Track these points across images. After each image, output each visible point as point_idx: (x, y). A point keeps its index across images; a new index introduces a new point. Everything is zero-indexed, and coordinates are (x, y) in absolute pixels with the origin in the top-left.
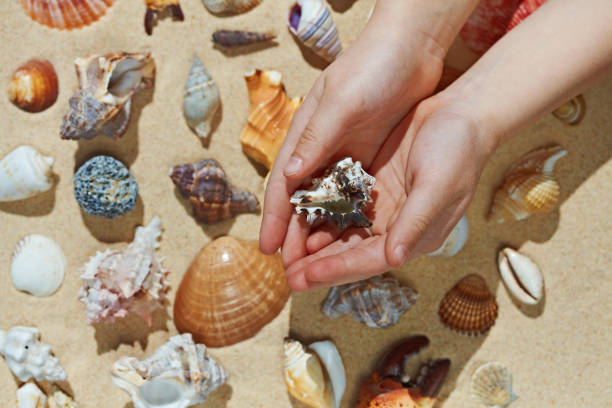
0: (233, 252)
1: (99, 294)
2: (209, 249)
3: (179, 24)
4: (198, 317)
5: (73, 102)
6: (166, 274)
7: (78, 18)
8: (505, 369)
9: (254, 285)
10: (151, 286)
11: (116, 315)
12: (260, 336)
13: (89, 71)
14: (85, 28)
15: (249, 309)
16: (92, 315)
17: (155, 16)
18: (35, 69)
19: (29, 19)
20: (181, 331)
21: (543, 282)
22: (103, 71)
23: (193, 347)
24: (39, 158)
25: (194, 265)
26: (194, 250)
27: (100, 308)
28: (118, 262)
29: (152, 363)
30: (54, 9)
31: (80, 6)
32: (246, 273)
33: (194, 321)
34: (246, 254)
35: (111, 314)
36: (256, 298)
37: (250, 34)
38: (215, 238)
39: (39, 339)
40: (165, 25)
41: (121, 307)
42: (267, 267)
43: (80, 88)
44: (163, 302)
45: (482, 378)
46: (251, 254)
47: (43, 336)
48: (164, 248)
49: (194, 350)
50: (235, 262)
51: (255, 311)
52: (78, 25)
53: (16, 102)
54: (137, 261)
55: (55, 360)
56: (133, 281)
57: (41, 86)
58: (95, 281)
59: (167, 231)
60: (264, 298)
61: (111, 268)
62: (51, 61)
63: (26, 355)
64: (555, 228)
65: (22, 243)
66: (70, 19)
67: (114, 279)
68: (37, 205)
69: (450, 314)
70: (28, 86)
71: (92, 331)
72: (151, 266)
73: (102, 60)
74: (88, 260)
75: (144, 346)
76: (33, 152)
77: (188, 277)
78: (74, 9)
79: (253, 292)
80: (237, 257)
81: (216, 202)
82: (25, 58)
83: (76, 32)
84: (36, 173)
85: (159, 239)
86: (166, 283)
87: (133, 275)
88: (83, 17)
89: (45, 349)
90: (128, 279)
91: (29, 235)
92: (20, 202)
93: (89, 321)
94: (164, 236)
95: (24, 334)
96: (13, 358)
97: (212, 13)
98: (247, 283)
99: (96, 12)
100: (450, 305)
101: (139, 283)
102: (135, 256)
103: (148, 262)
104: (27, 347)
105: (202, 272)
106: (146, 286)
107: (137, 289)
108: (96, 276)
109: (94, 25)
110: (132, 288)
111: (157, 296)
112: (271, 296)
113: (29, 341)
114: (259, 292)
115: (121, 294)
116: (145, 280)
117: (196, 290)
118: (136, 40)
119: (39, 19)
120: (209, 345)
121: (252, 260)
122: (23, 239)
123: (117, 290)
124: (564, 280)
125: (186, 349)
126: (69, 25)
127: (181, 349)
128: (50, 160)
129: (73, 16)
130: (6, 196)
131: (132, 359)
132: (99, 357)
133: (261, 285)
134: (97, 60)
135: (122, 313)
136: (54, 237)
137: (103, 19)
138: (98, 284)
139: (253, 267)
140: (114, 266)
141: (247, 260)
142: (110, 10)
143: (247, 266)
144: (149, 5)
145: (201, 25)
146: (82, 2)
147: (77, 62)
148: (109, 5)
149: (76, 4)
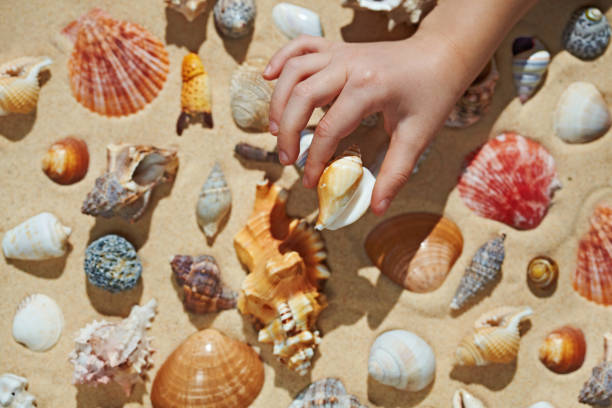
0: (216, 344)
1: (87, 359)
2: (195, 338)
3: (207, 131)
4: (173, 397)
5: (100, 182)
6: (152, 353)
7: (119, 108)
9: (229, 378)
10: (136, 360)
11: (100, 380)
13: (118, 158)
14: (123, 118)
15: (221, 399)
16: (78, 376)
17: (188, 119)
18: (70, 146)
19: (74, 100)
22: (131, 160)
24: (59, 226)
25: (180, 349)
26: (181, 336)
27: (86, 371)
28: (111, 334)
30: (98, 95)
31: (123, 98)
32: (224, 366)
33: (168, 400)
34: (227, 348)
35: (95, 378)
36: (229, 390)
38: (201, 328)
39: (26, 389)
40: (195, 130)
41: (105, 374)
42: (244, 364)
43: (108, 171)
44: (145, 377)
46: (232, 349)
47: (30, 387)
48: (154, 329)
50: (216, 354)
51: (225, 402)
52: (117, 114)
53: (48, 172)
54: (128, 335)
56: (121, 353)
57: (73, 161)
58: (86, 346)
59: (160, 315)
60: (235, 392)
61: (103, 337)
62: (87, 141)
63: (12, 400)
64: (510, 380)
65: (28, 299)
66: (111, 107)
67: (104, 347)
68: (47, 267)
70: (61, 158)
71: (74, 391)
72: (140, 342)
73: (132, 149)
74: (84, 326)
76: (53, 220)
77: (171, 359)
78: (116, 99)
79: (227, 384)
80: (218, 349)
81: (207, 295)
82: (63, 135)
83: (114, 120)
84: (53, 240)
85: (152, 320)
86: (151, 360)
87: (122, 347)
88: (123, 108)
89: (29, 398)
90: (116, 350)
91: (36, 293)
92: (33, 262)
93: (74, 381)
94: (157, 318)
95: (14, 381)
97: (239, 127)
98: (223, 375)
99: (136, 105)
101: (126, 355)
102: (127, 331)
103: (138, 338)
104: (13, 394)
105: (185, 357)
106: (131, 359)
107: (123, 360)
108: (88, 341)
109: (131, 117)
110: (119, 359)
111: (139, 371)
112: (242, 391)
113: (16, 389)
114: (232, 385)
115: (107, 363)
116: (132, 354)
117: (176, 372)
118: (167, 140)
119: (83, 102)
121: (232, 355)
122: (29, 296)
123: (105, 358)
126: (109, 112)
128: (67, 230)
129: (115, 105)
130: (22, 254)
133: (235, 379)
134: (127, 149)
135: (105, 380)
136: (57, 300)
137: (140, 113)
138: (89, 349)
139: (231, 361)
140: (106, 336)
141: (227, 355)
142: (148, 107)
143: (226, 359)
144: (184, 108)
145: (227, 136)
146: (125, 94)
147: (109, 147)
148: (148, 101)
149: (119, 95)
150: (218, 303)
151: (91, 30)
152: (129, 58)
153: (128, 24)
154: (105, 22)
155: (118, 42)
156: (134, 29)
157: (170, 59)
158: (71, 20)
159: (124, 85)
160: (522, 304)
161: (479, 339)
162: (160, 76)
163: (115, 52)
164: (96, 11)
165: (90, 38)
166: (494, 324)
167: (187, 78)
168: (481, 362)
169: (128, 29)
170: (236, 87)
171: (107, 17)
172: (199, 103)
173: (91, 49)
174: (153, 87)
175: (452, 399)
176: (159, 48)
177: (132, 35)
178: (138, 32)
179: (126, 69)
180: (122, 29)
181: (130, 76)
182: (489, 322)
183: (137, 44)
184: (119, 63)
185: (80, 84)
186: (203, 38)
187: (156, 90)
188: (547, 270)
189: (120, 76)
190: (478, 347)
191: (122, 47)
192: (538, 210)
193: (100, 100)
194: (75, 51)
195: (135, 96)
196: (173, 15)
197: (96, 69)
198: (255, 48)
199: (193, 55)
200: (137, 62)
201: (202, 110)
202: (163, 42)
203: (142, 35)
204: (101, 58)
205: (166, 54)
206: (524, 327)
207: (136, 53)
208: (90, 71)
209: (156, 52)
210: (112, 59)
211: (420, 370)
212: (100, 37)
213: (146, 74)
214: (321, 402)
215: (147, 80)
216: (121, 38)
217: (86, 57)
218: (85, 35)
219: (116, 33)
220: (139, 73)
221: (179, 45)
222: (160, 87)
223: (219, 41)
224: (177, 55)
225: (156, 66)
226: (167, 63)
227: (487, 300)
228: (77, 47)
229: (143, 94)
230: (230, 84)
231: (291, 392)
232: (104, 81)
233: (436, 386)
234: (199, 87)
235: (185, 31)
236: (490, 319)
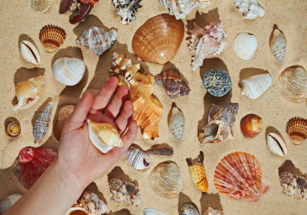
0: (159, 57)
1: (219, 35)
2: (170, 58)
3: (188, 157)
4: (173, 27)
5: (234, 120)
6: (188, 45)
7: (233, 158)
8: (35, 11)
9: (149, 43)
10: (195, 40)
11: (210, 26)
12: (145, 20)
13: (228, 134)
14: (230, 153)
15: (150, 32)
16: (221, 26)
17: (199, 160)
18: (252, 134)
19: (255, 156)
20: (180, 20)
21: (20, 51)
22: (221, 134)
23: (175, 14)
24: (247, 95)
25: (176, 50)
26: (177, 57)
27: (217, 29)
28: (210, 50)
29: (193, 6)
30: (244, 161)
31: (232, 163)
32: (153, 48)
33: (175, 25)
34: (153, 57)
35: (212, 27)
36: (148, 37)
37: (156, 154)
38: (168, 63)
39: (243, 14)
40: (195, 156)
41: (208, 30)
42: (144, 51)
43: (231, 126)
44: (189, 33)
45: (45, 6)
46: (151, 57)
47: (242, 15)
48: (190, 57)
49: (174, 12)
50: (158, 53)
51: (148, 31)
52: (233, 154)
53: (259, 118)
54: (202, 51)
55: (236, 5)
56: (203, 43)
57: (248, 126)
59: (189, 65)
60: (144, 37)
62: (244, 137)
63: (249, 7)
64: (16, 75)
65: (253, 56)
66: (237, 157)
67: (211, 43)
68: (247, 73)
69: (61, 34)
70: (254, 126)
71: (220, 18)
72: (196, 49)
73: (222, 139)
74: (223, 50)
75: (197, 13)
76: (251, 97)
77: (179, 45)
78: (235, 161)
79: (149, 40)
80: (158, 55)
81: (169, 79)
82: (256, 138)
83: (234, 151)
84: (248, 87)
85: (192, 61)
86: (188, 42)
87: (203, 45)
88: (231, 158)
89: (241, 10)
90: (206, 43)
91: (250, 60)
92: (255, 75)
93: (222, 23)
94: (190, 63)
95: (250, 16)
96: (255, 5)
97: (174, 162)
98: (152, 44)
99: (225, 160)
100: (61, 38)
101: (201, 41)
102: (203, 53)
103: (197, 51)
104: (249, 10)
105: (172, 48)
106: (197, 40)
107: (201, 39)
108: (220, 44)
109: (226, 155)
110: (203, 39)
111: (192, 36)
112: (141, 38)
113: (248, 13)
114: (147, 40)
115: (208, 36)
116: (198, 43)
117: (175, 39)
118: (207, 148)
119: (250, 156)
120: (168, 15)
121: (151, 54)
122: (253, 58)
123: (210, 38)
124: (11, 52)
125: (178, 13)
126: (237, 154)
127: (180, 13)
128: (243, 93)
129: (235, 158)
130: (261, 77)
131: (202, 7)
132: (216, 7)
133: (146, 43)
134: (224, 139)
135: (208, 27)
136: (239, 59)
137: (222, 158)
138: (219, 40)
139: (150, 51)
140: (212, 49)
141: (153, 54)
142: (219, 162)
143: (153, 51)
144: (202, 165)
145: (179, 157)
146: (232, 165)
147: (233, 138)
148: (220, 164)
149: (234, 163)
150: (163, 77)
151: (255, 191)
152: (234, 182)
153: (238, 198)
154: (250, 196)
155: (241, 188)
156: (235, 196)
157: (215, 187)
158: (266, 193)
159: (233, 169)
160: (20, 112)
161: (35, 90)
162: (217, 177)
163: (241, 183)
164: (255, 201)
165: (255, 187)
166: (30, 99)
167: (204, 179)
168: (32, 79)
169: (238, 196)
170: (180, 182)
171: (250, 199)
172: (195, 169)
173: (253, 182)
174: (219, 171)
175: (41, 59)
176: (221, 190)
177: (235, 193)
178: (233, 196)
179: (234, 177)
180: (241, 195)
181: (232, 174)
182: (33, 99)
183: (232, 190)
184: (238, 178)
185: (254, 164)
186: (201, 200)
187: (217, 170)
188: (11, 131)
189: (236, 172)
190: (35, 86)
191: (238, 186)
192: (22, 159)
193: (243, 158)
194: (260, 179)
195: (227, 165)
196: (219, 207)
197: (249, 173)
198: (176, 202)
199: (204, 191)
200: (230, 181)
201: (194, 166)
202: (220, 194)
203: (230, 194)
204: (247, 179)
205: (217, 188)
206: (15, 101)
207: (232, 186)
208: (251, 172)
209: (221, 188)
210: (242, 180)
211: (60, 69)
212: (250, 189)
213: (224, 177)
214: (103, 42)
215: (223, 174)
216: (241, 191)
217: (254, 178)
218: (258, 188)
219: (243, 192)
220: (227, 177)
221: (212, 194)
222: (216, 172)
223: (193, 201)
224: (212, 189)
225: (220, 182)
226: (215, 184)
227: (36, 110)
228: (260, 181)
229: (223, 167)
230: (183, 182)
231: (118, 43)
232: (243, 168)
233: (50, 63)
234: (197, 177)
235: (210, 201)
236: (33, 101)
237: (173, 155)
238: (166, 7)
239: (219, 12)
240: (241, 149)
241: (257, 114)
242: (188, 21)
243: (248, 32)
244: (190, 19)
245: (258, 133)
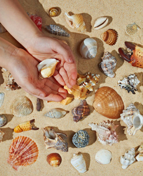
0: (97, 103)
1: (110, 140)
2: (97, 110)
3: (35, 121)
4: (116, 112)
5: (58, 149)
6: (104, 121)
7: (35, 148)
8: (127, 26)
9: (106, 97)
10: (107, 125)
11: (116, 135)
12: (120, 95)
13: (49, 145)
14: (38, 146)
15: (113, 98)
16: (116, 142)
17: (33, 127)
18: (49, 160)
19: (36, 162)
20: (120, 117)
21: (102, 17)
22: (49, 141)
23: (123, 113)
24: (73, 158)
25: (101, 114)
26: (97, 114)
27: (114, 139)
28: (101, 135)
29: (128, 124)
30: (33, 155)
32: (103, 99)
34: (97, 100)
35: (115, 136)
36: (110, 96)
37: (37, 101)
38: (94, 109)
39: (124, 156)
40: (36, 124)
41: (113, 134)
42: (101, 94)
43: (54, 147)
44: (112, 122)
45: (129, 33)
46: (97, 98)
47: (123, 155)
48: (97, 122)
49: (124, 113)
50: (100, 103)
51: (113, 96)
52: (37, 148)
53: (59, 165)
55: (129, 151)
56: (106, 131)
57: (54, 158)
58: (106, 141)
59: (93, 122)
60: (110, 94)
61: (102, 137)
62: (47, 155)
63: (128, 159)
64: (87, 14)
65: (97, 162)
67: (106, 136)
68: (87, 158)
69: (112, 42)
70: (54, 162)
71: (121, 142)
72: (102, 126)
73: (46, 141)
74: (101, 143)
75: (125, 127)
76: (72, 160)
77: (105, 115)
78: (32, 150)
79: (108, 97)
80: (99, 102)
81: (83, 109)
82: (47, 163)
83: (39, 149)
84: (78, 158)
85: (95, 124)
86: (107, 121)
87: (104, 131)
88: (35, 147)
89: (126, 154)
90: (105, 132)
91: (95, 160)
92: (86, 163)
93: (118, 142)
94: (94, 122)
95: (122, 160)
96: (129, 163)
97: (32, 111)
98: (106, 99)
99: (33, 143)
100: (109, 42)
101: (106, 129)
102: (99, 130)
103: (101, 126)
104: (126, 159)
105: (103, 111)
107: (108, 129)
108: (105, 141)
109: (37, 144)
110: (108, 131)
111: (110, 124)
112: (109, 92)
113: (124, 159)
114: (108, 96)
115: (110, 134)
116: (106, 127)
117: (108, 113)
118: (41, 132)
119: (36, 159)
120: (124, 109)
121: (99, 98)
122: (96, 161)
123: (109, 135)
124: (102, 11)
125: (124, 115)
126: (37, 151)
127: (124, 116)
128: (74, 155)
129: (34, 150)
130: (84, 166)
131: (127, 130)
132: (128, 139)
133: (106, 95)
134: (46, 143)
135: (115, 133)
136: (96, 153)
137: (35, 142)
138: (107, 140)
139: (101, 98)
140: (102, 136)
141: (99, 99)
142: (33, 140)
143: (101, 99)
144: (30, 129)
145: (36, 114)
146: (30, 147)
147: (47, 148)
148: (31, 140)
149: (31, 149)
150: (85, 106)
151: (14, 162)
152: (19, 149)
153: (10, 151)
154: (11, 158)
155: (16, 153)
156: (11, 149)
157: (17, 137)
158: (13, 168)
159: (28, 148)
160: (64, 16)
161: (77, 26)
162: (23, 138)
163: (19, 153)
164: (8, 162)
165: (16, 162)
166: (72, 23)
167: (22, 130)
168: (84, 24)
169: (11, 151)
170: (20, 115)
171: (9, 158)
172: (28, 125)
173: (20, 161)
174: (26, 140)
175: (97, 30)
176: (15, 141)
177: (13, 149)
178: (11, 148)
179: (23, 149)
180: (12, 153)
181: (25, 147)
182: (72, 25)
183: (15, 147)
184: (22, 151)
185: (31, 161)
186: (9, 128)
187: (27, 139)
188: (52, 11)
189: (26, 150)
190: (80, 26)
191: (17, 151)
192: (35, 18)
193: (34, 154)
194: (21, 165)
195: (30, 144)
196: (4, 139)
197: (25, 158)
198: (8, 113)
199: (14, 130)
200: (20, 146)
201: (30, 124)
202: (13, 140)
203: (12, 146)
204: (22, 157)
205: (16, 138)
206: (71, 14)
207: (18, 147)
208: (26, 159)
209: (16, 141)
210: (21, 154)
211: (90, 43)
212: (16, 159)
213: (23, 142)
214: (106, 68)
215: (25, 142)
216: (14, 153)
217: (22, 161)
218: (16, 163)
219: (13, 154)
220: (23, 145)
221: (12, 135)
222: (26, 137)
223: (8, 123)
224: (15, 135)
225: (20, 140)
226: (18, 137)
227: (66, 27)
228: (20, 165)
229: (29, 142)
230: (20, 117)
231: (106, 77)
232: (28, 154)
233: (94, 36)
234: (23, 126)
235: (8, 134)
236: (71, 25)
237: (37, 111)
238: (128, 108)
239: (125, 141)
240: (40, 153)
241: (61, 163)
242: (120, 121)
243: (113, 159)
244: (121, 122)
245: (50, 164)
